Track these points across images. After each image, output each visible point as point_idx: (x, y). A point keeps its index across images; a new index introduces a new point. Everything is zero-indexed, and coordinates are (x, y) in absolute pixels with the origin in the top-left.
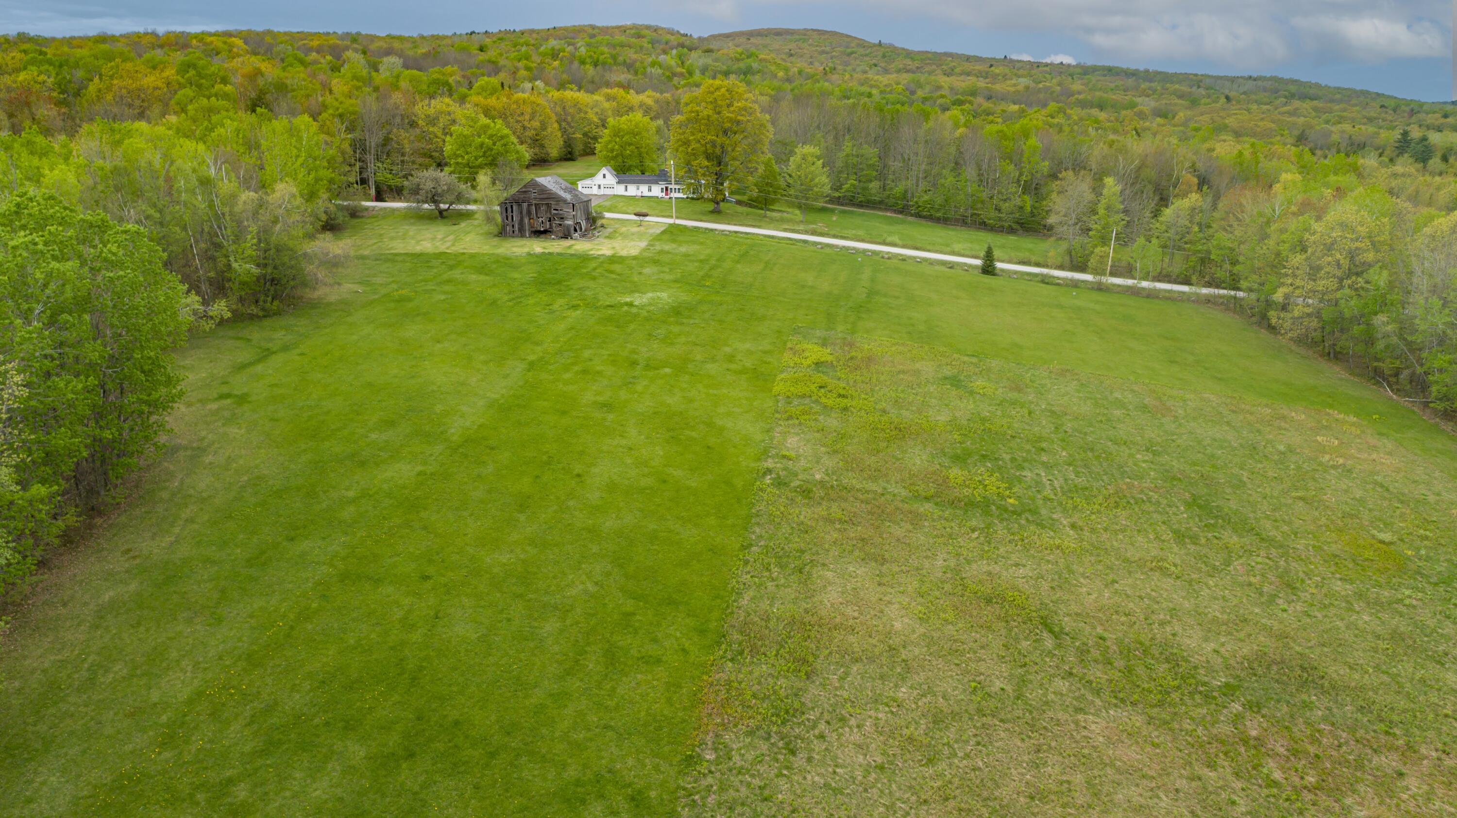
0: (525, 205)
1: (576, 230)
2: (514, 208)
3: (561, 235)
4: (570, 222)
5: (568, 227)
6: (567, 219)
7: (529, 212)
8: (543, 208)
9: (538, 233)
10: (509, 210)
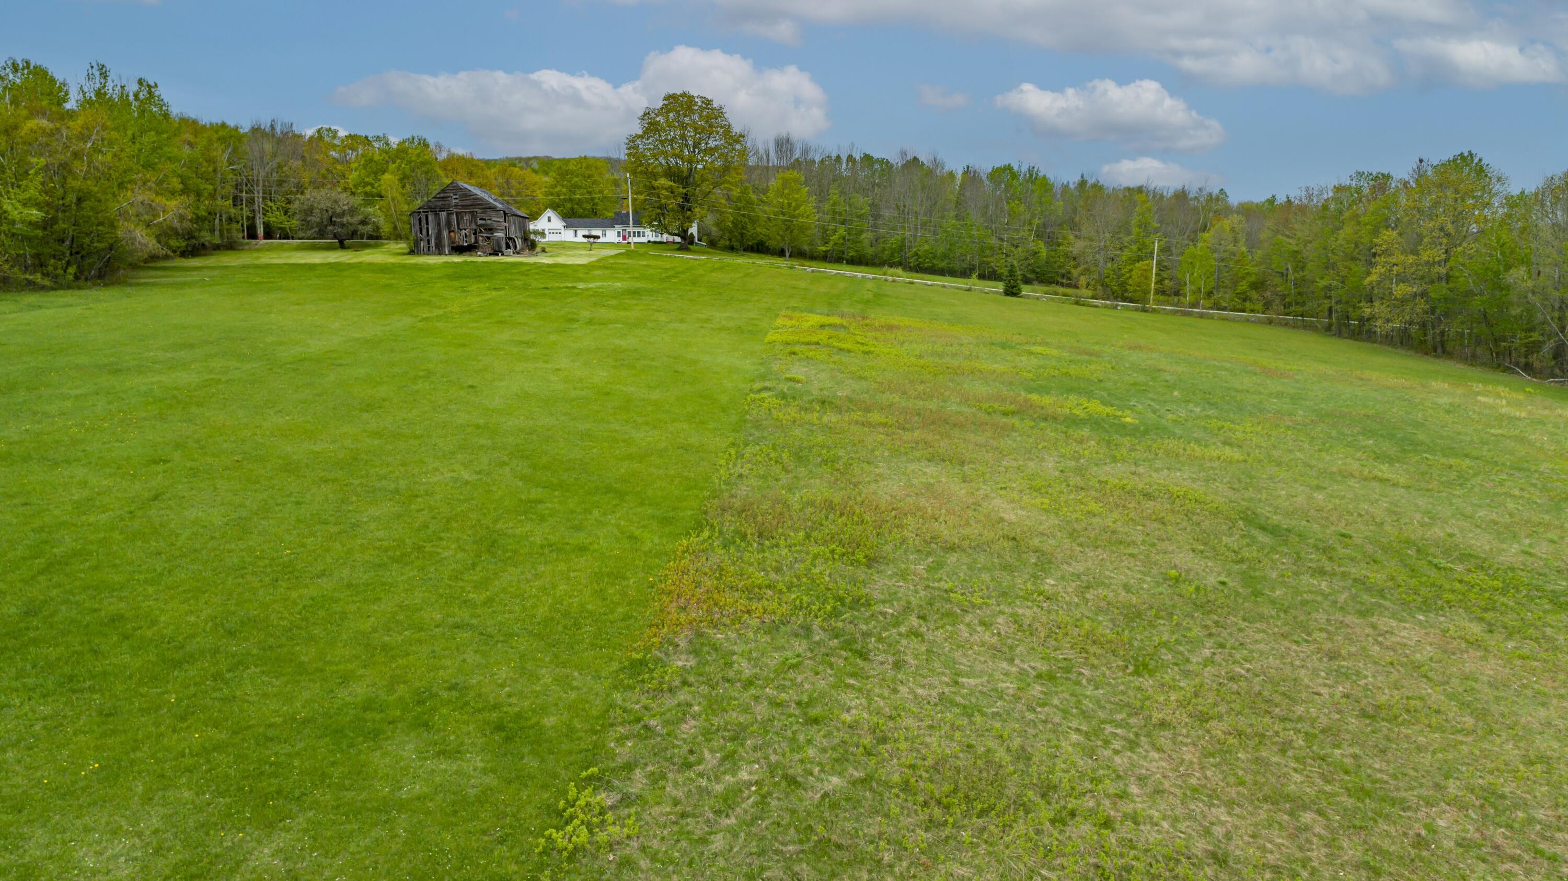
0: (443, 215)
1: (508, 247)
2: (430, 218)
3: (489, 250)
4: (500, 234)
5: (498, 241)
6: (496, 230)
7: (449, 224)
8: (467, 217)
9: (459, 250)
10: (424, 221)
